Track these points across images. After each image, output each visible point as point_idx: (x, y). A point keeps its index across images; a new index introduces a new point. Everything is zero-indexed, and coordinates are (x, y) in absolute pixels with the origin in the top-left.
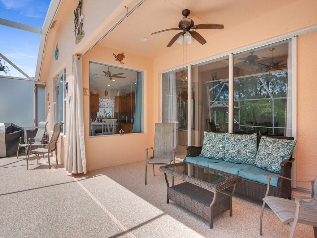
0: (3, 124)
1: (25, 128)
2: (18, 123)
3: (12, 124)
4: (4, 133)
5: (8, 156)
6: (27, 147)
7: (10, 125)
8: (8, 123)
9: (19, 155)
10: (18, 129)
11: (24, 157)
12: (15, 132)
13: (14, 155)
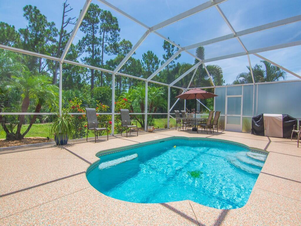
0: (281, 115)
1: (297, 118)
2: (293, 115)
3: (288, 115)
4: (281, 121)
5: (284, 137)
6: (299, 133)
7: (286, 116)
8: (285, 115)
9: (292, 139)
10: (292, 119)
11: (297, 140)
12: (289, 121)
13: (289, 137)
